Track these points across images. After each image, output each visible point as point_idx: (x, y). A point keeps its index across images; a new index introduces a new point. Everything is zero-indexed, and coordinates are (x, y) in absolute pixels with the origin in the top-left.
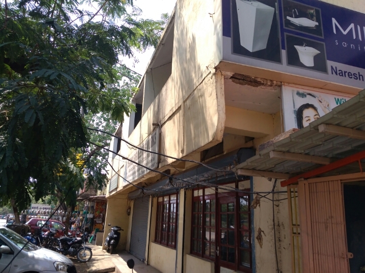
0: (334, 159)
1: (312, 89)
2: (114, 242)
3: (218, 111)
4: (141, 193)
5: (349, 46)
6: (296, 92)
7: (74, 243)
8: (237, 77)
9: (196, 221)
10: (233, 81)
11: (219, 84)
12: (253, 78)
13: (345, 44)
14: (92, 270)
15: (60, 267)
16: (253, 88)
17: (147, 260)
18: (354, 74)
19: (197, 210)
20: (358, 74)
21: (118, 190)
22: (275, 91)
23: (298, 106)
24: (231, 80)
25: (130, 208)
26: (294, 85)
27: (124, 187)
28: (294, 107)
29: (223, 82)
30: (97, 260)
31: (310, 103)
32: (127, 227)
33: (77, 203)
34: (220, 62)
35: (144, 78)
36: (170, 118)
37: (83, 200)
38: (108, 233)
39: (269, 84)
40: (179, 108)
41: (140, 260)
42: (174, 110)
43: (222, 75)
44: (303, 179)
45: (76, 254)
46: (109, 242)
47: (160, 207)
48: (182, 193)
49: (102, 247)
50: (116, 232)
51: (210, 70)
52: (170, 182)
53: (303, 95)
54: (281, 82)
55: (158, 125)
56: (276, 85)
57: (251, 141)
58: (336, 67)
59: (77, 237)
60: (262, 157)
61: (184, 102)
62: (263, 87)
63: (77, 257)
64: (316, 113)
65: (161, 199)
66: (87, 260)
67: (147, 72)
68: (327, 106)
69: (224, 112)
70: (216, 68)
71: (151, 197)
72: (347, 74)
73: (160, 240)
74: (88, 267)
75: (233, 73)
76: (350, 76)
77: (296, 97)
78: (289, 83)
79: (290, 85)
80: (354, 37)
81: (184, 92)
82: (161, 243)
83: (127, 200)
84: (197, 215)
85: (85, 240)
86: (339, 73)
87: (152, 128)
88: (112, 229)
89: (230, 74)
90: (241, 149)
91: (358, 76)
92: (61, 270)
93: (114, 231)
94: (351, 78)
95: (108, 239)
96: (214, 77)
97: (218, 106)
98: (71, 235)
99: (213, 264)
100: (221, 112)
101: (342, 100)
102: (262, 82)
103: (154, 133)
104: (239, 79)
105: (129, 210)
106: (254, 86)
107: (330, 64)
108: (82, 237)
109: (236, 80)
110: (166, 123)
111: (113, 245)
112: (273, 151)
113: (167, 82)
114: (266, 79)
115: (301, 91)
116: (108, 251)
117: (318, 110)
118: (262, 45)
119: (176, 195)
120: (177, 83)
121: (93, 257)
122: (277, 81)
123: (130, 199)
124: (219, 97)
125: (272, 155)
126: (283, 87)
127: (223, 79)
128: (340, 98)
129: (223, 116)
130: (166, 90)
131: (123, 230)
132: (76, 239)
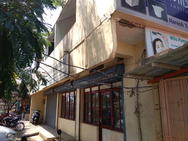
0: (183, 67)
1: (159, 30)
2: (36, 119)
3: (113, 41)
4: (52, 91)
5: (177, 8)
6: (152, 32)
7: (13, 120)
8: (122, 22)
9: (87, 105)
10: (120, 24)
11: (113, 25)
12: (131, 22)
13: (175, 7)
14: (25, 135)
15: (8, 136)
16: (129, 29)
17: (56, 127)
18: (179, 23)
19: (87, 99)
20: (181, 23)
21: (39, 90)
22: (141, 31)
23: (153, 40)
24: (119, 23)
25: (45, 100)
26: (151, 28)
27: (43, 89)
28: (151, 40)
29: (115, 24)
30: (28, 129)
31: (159, 38)
32: (43, 110)
33: (12, 98)
34: (115, 11)
35: (55, 26)
36: (76, 48)
37: (16, 96)
38: (32, 114)
39: (139, 26)
40: (83, 42)
41: (52, 127)
42: (79, 43)
43: (114, 19)
44: (163, 79)
45: (15, 127)
46: (33, 119)
47: (64, 99)
48: (78, 90)
49: (29, 122)
50: (37, 113)
51: (106, 16)
52: (71, 85)
53: (155, 34)
54: (145, 26)
55: (67, 52)
56: (142, 27)
57: (122, 60)
58: (171, 19)
59: (15, 117)
60: (145, 66)
61: (86, 38)
62: (135, 28)
63: (16, 128)
64: (161, 44)
65: (64, 94)
66: (21, 129)
67: (56, 23)
68: (166, 40)
69: (117, 42)
70: (111, 15)
71: (58, 93)
72: (176, 23)
73: (64, 116)
74: (23, 134)
75: (120, 19)
76: (178, 24)
77: (153, 35)
78: (148, 26)
79: (149, 27)
80: (179, 3)
81: (86, 32)
82: (65, 118)
83: (43, 96)
84: (87, 102)
85: (20, 118)
86: (173, 22)
87: (63, 55)
88: (35, 112)
89: (119, 19)
90: (117, 64)
91: (181, 24)
92: (9, 137)
93: (36, 113)
94: (178, 25)
95: (33, 117)
96: (110, 21)
97: (113, 38)
98: (11, 116)
99: (98, 127)
100: (115, 42)
101: (173, 37)
102: (135, 25)
103: (65, 57)
104: (123, 23)
105: (44, 101)
106: (130, 28)
107: (169, 17)
108: (18, 117)
109: (121, 23)
110: (74, 51)
111: (36, 120)
112: (154, 62)
113: (73, 27)
114: (137, 24)
115: (154, 31)
116: (33, 124)
117: (163, 42)
118: (136, 3)
119: (73, 92)
120: (80, 27)
121: (25, 127)
122: (142, 25)
123: (45, 95)
124: (113, 33)
125: (153, 65)
126: (146, 28)
127: (115, 22)
128: (172, 36)
129: (116, 44)
130: (72, 31)
131: (41, 112)
132: (15, 118)
